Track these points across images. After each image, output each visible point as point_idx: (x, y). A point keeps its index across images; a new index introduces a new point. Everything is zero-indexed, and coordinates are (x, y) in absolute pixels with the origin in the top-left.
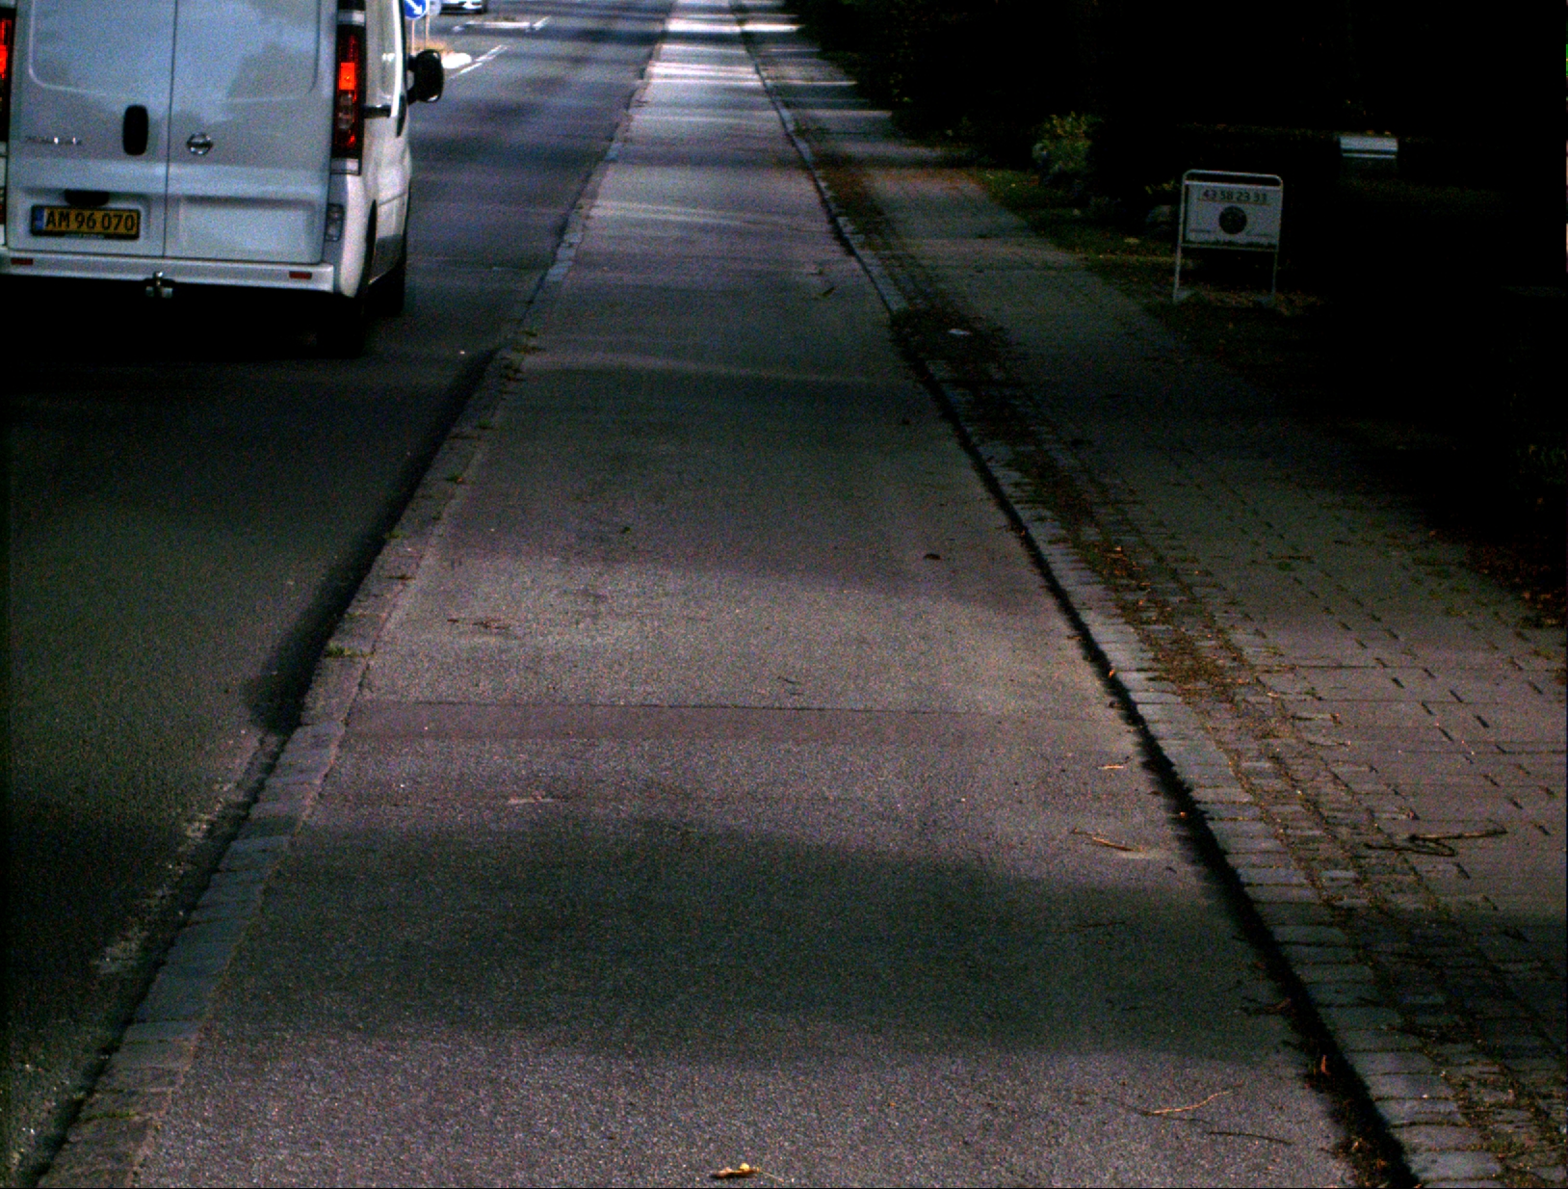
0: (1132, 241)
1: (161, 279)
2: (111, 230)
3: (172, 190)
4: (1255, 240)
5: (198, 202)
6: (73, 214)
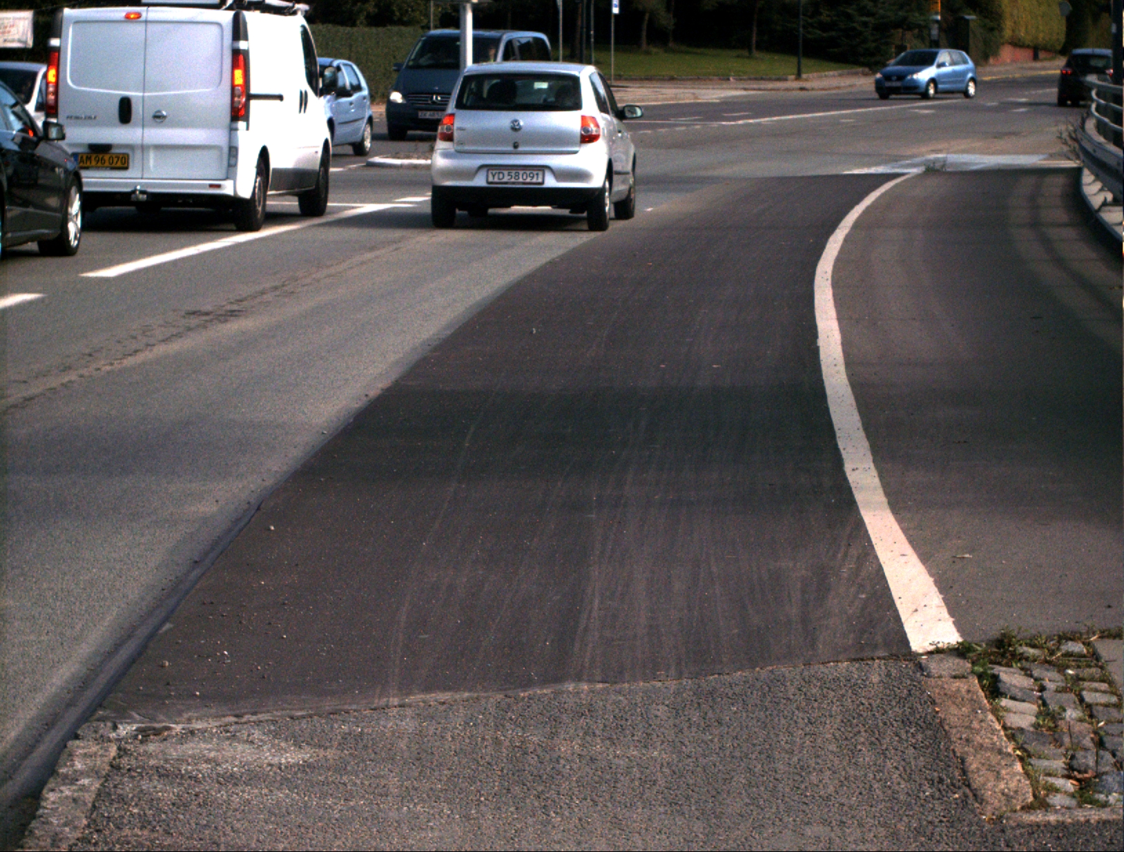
1: (139, 190)
2: (114, 165)
3: (147, 141)
5: (160, 147)
6: (93, 156)
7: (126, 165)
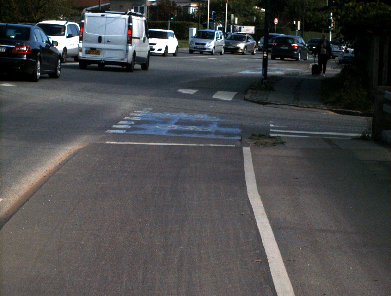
1: (103, 60)
2: (96, 53)
3: (105, 48)
5: (108, 49)
6: (91, 51)
7: (99, 53)
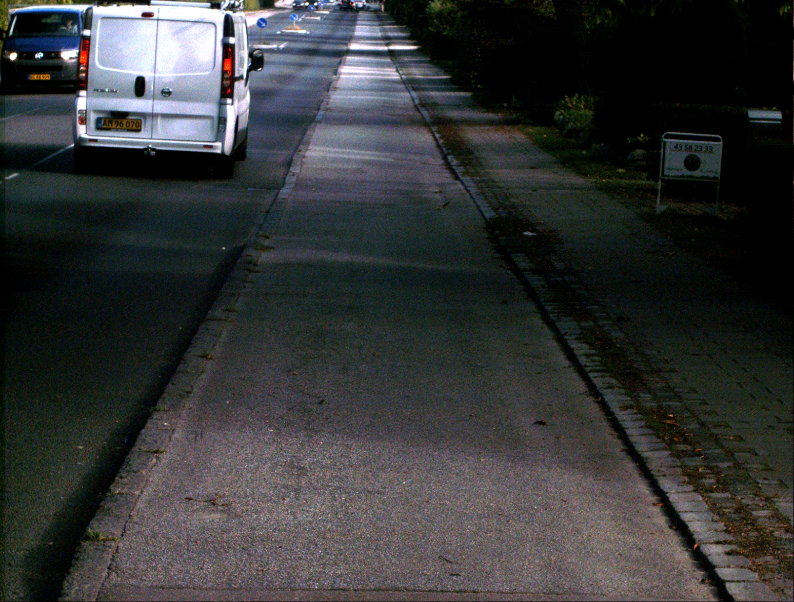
0: (621, 170)
1: (151, 148)
2: (130, 128)
3: (155, 111)
4: (706, 175)
5: (165, 116)
6: (114, 121)
7: (139, 128)
